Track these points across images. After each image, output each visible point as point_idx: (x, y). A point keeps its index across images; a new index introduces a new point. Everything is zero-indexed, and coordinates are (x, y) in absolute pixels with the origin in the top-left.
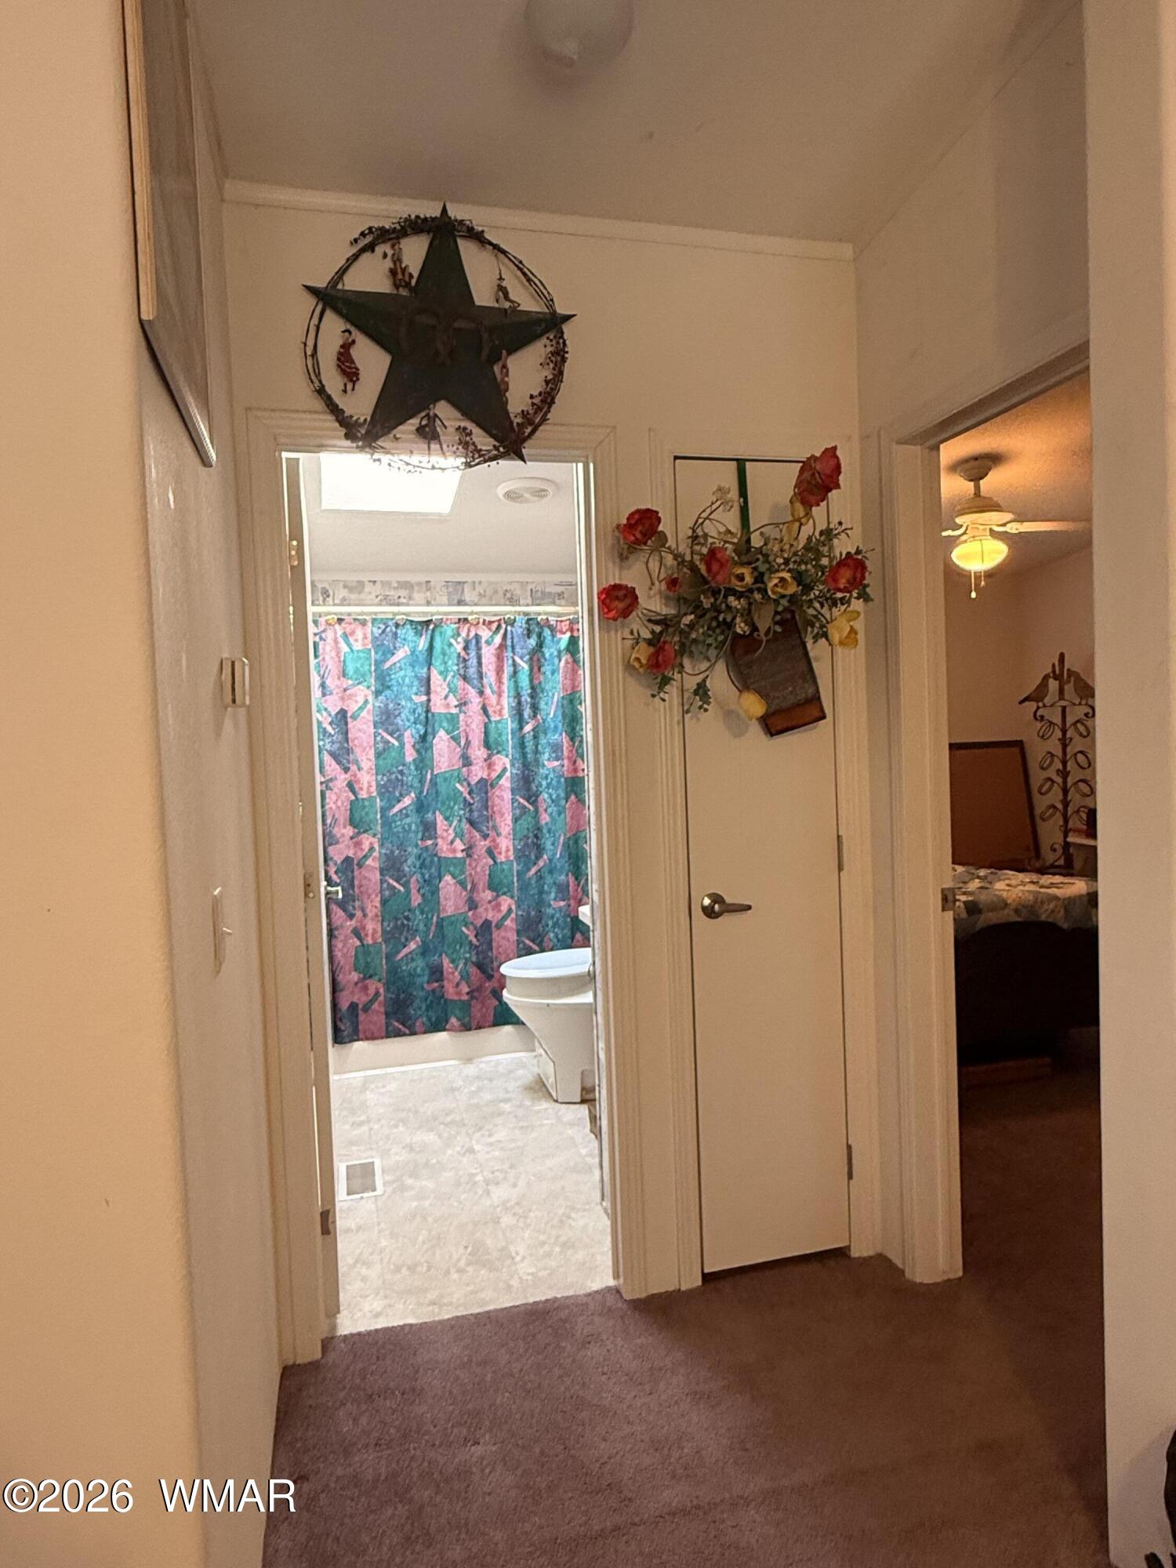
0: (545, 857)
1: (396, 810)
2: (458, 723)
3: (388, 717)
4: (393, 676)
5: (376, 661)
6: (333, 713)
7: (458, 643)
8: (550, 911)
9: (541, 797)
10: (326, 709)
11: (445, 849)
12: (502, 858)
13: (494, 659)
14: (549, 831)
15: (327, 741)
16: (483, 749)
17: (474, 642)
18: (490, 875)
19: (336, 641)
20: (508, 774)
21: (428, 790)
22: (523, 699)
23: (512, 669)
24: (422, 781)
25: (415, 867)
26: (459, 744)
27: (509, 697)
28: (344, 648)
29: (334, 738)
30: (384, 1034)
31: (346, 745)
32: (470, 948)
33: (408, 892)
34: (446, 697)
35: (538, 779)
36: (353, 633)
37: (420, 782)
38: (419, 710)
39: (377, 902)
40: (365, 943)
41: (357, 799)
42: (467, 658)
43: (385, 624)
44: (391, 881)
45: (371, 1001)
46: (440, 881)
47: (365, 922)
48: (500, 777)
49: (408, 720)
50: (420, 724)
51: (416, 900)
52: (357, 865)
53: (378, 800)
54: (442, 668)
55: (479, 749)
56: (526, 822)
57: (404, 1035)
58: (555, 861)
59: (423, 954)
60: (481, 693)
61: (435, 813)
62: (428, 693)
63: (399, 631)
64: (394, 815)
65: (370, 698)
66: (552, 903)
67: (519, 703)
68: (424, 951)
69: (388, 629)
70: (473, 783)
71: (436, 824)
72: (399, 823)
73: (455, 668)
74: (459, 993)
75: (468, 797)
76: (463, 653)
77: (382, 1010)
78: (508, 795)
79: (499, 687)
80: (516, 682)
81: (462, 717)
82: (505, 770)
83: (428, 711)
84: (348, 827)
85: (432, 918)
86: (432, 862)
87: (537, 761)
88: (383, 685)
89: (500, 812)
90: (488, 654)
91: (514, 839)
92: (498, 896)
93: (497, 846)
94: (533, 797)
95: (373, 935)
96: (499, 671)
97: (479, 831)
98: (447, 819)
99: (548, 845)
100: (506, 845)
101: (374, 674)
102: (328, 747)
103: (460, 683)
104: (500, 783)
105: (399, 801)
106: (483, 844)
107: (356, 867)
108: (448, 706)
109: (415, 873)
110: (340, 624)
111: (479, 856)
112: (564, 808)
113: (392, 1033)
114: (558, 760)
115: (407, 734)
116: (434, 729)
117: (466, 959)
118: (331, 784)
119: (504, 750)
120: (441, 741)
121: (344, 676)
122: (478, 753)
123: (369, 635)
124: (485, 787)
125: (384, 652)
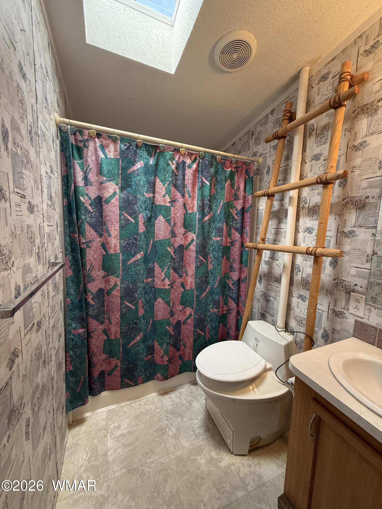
0: (209, 287)
1: (131, 261)
2: (170, 212)
3: (129, 204)
4: (133, 179)
5: (122, 167)
6: (92, 198)
7: (173, 164)
8: (209, 314)
9: (209, 255)
10: (87, 195)
11: (159, 284)
12: (188, 288)
13: (191, 177)
14: (212, 274)
15: (88, 216)
16: (182, 228)
17: (181, 165)
18: (182, 297)
19: (96, 150)
20: (195, 243)
21: (151, 250)
22: (205, 202)
23: (201, 184)
24: (147, 245)
25: (141, 295)
26: (170, 224)
27: (198, 200)
28: (102, 155)
29: (93, 215)
30: (120, 387)
31: (101, 220)
32: (170, 337)
33: (137, 309)
34: (164, 196)
35: (209, 246)
36: (107, 146)
37: (146, 245)
38: (148, 202)
39: (118, 316)
40: (110, 338)
41: (107, 254)
42: (177, 174)
43: (129, 143)
44: (127, 303)
45: (112, 369)
46: (155, 301)
47: (110, 327)
48: (190, 244)
49: (142, 208)
50: (148, 210)
51: (141, 312)
52: (106, 293)
53: (121, 256)
54: (163, 178)
55: (180, 228)
56: (201, 270)
57: (132, 386)
58: (214, 288)
59: (144, 342)
60: (183, 196)
61: (154, 263)
62: (154, 192)
63: (138, 151)
64: (130, 264)
65: (118, 191)
66: (210, 309)
67: (203, 204)
68: (145, 340)
69: (131, 148)
70: (176, 247)
71: (154, 270)
72: (133, 269)
73: (170, 179)
74: (163, 361)
75: (173, 255)
76: (175, 171)
77: (119, 374)
78: (193, 255)
79: (193, 194)
80: (202, 192)
81: (172, 209)
82: (193, 240)
83: (153, 203)
84: (101, 271)
85: (149, 322)
86: (151, 290)
87: (209, 236)
88: (126, 184)
89: (188, 263)
90: (189, 173)
91: (196, 278)
92: (185, 308)
93: (186, 281)
94: (205, 256)
95: (115, 334)
96: (194, 185)
97: (178, 273)
98: (161, 267)
99: (211, 281)
100: (191, 281)
101: (120, 176)
102: (88, 220)
103: (173, 189)
104: (190, 247)
105: (134, 256)
106: (180, 280)
107: (105, 295)
108: (165, 201)
109: (141, 297)
110: (98, 138)
111: (177, 287)
112: (221, 262)
113: (124, 386)
114: (220, 237)
115: (140, 216)
116: (156, 215)
117: (167, 343)
118: (90, 244)
119: (193, 229)
120: (160, 221)
121: (101, 174)
122: (180, 230)
123: (118, 149)
124: (182, 249)
125: (128, 162)
